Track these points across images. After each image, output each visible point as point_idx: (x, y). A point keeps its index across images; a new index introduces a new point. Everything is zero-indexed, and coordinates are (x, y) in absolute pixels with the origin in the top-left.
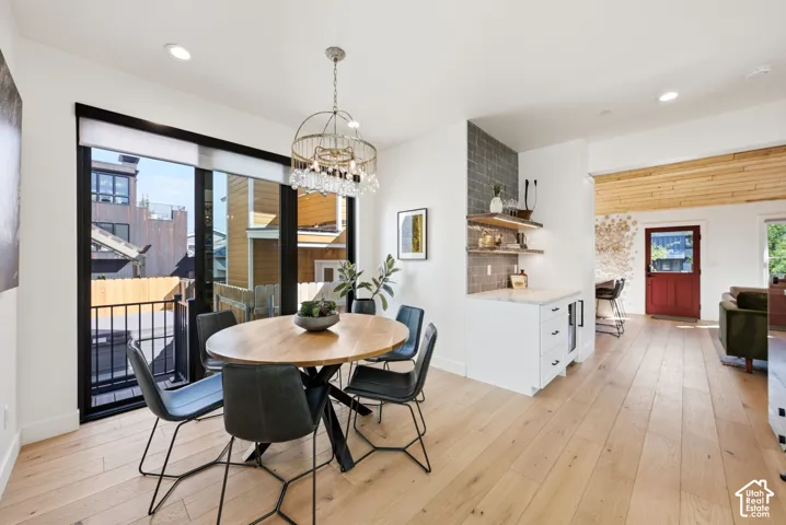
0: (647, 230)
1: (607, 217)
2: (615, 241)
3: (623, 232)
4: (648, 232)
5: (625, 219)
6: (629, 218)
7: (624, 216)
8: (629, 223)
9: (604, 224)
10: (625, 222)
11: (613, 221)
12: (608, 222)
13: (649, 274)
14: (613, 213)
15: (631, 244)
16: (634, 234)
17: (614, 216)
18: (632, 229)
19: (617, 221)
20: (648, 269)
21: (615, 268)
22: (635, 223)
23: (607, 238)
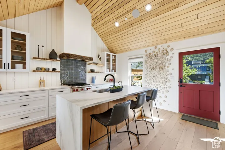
0: (180, 53)
1: (156, 48)
2: (160, 62)
3: (164, 57)
4: (181, 55)
5: (166, 47)
6: (169, 46)
7: (165, 46)
8: (169, 50)
9: (154, 52)
10: (166, 50)
11: (159, 49)
12: (157, 50)
13: (181, 85)
14: (159, 44)
15: (170, 64)
16: (172, 57)
17: (159, 46)
18: (171, 54)
19: (162, 49)
20: (180, 81)
21: (160, 80)
22: (172, 49)
23: (156, 60)
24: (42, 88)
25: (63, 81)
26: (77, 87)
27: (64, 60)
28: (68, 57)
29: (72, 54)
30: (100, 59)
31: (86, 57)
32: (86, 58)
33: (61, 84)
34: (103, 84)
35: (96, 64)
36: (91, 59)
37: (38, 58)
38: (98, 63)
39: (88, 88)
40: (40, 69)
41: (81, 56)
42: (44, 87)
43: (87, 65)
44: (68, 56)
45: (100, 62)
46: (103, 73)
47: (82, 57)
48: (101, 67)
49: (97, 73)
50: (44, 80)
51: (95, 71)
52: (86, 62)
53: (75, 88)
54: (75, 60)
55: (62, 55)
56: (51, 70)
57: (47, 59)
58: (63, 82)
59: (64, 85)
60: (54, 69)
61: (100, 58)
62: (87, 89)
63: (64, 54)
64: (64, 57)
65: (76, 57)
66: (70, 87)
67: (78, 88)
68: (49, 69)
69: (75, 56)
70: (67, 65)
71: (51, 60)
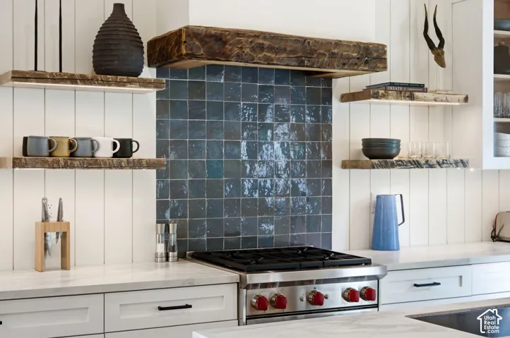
24: (54, 279)
25: (173, 228)
26: (274, 277)
27: (182, 73)
28: (212, 56)
29: (238, 33)
30: (438, 51)
31: (338, 44)
32: (333, 55)
33: (161, 248)
34: (466, 263)
35: (409, 90)
36: (371, 56)
37: (37, 76)
38: (421, 87)
39: (357, 286)
40: (45, 144)
41: (303, 41)
42: (64, 266)
43: (336, 104)
44: (216, 47)
45: (436, 78)
46: (464, 164)
47: (306, 48)
48: (449, 112)
49: (417, 164)
50: (65, 218)
51: (403, 154)
52: (329, 80)
53: (265, 286)
54: (251, 74)
55: (178, 43)
56: (105, 152)
57: (84, 80)
58: (173, 238)
59: (182, 257)
60: (123, 142)
61: (436, 42)
62: (351, 295)
63: (194, 34)
64: (191, 56)
65: (271, 49)
66: (234, 275)
67: (282, 284)
68: (93, 145)
69: (261, 47)
70: (196, 111)
71: (108, 83)
